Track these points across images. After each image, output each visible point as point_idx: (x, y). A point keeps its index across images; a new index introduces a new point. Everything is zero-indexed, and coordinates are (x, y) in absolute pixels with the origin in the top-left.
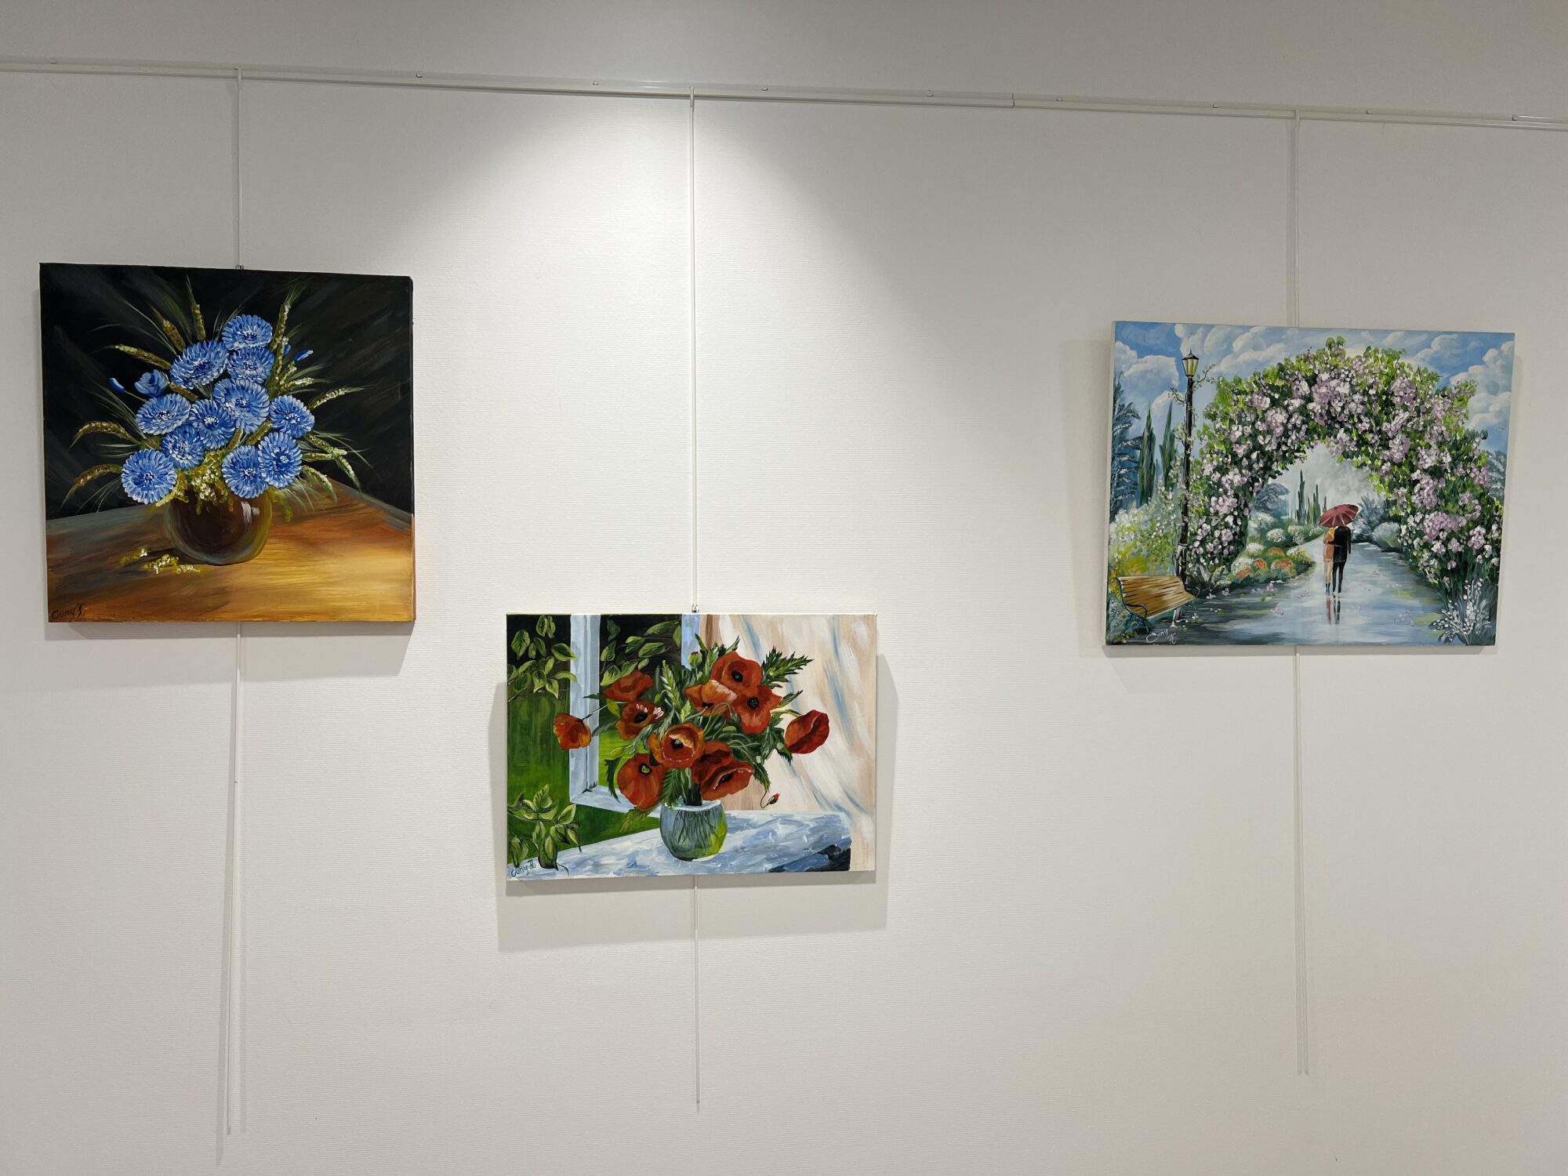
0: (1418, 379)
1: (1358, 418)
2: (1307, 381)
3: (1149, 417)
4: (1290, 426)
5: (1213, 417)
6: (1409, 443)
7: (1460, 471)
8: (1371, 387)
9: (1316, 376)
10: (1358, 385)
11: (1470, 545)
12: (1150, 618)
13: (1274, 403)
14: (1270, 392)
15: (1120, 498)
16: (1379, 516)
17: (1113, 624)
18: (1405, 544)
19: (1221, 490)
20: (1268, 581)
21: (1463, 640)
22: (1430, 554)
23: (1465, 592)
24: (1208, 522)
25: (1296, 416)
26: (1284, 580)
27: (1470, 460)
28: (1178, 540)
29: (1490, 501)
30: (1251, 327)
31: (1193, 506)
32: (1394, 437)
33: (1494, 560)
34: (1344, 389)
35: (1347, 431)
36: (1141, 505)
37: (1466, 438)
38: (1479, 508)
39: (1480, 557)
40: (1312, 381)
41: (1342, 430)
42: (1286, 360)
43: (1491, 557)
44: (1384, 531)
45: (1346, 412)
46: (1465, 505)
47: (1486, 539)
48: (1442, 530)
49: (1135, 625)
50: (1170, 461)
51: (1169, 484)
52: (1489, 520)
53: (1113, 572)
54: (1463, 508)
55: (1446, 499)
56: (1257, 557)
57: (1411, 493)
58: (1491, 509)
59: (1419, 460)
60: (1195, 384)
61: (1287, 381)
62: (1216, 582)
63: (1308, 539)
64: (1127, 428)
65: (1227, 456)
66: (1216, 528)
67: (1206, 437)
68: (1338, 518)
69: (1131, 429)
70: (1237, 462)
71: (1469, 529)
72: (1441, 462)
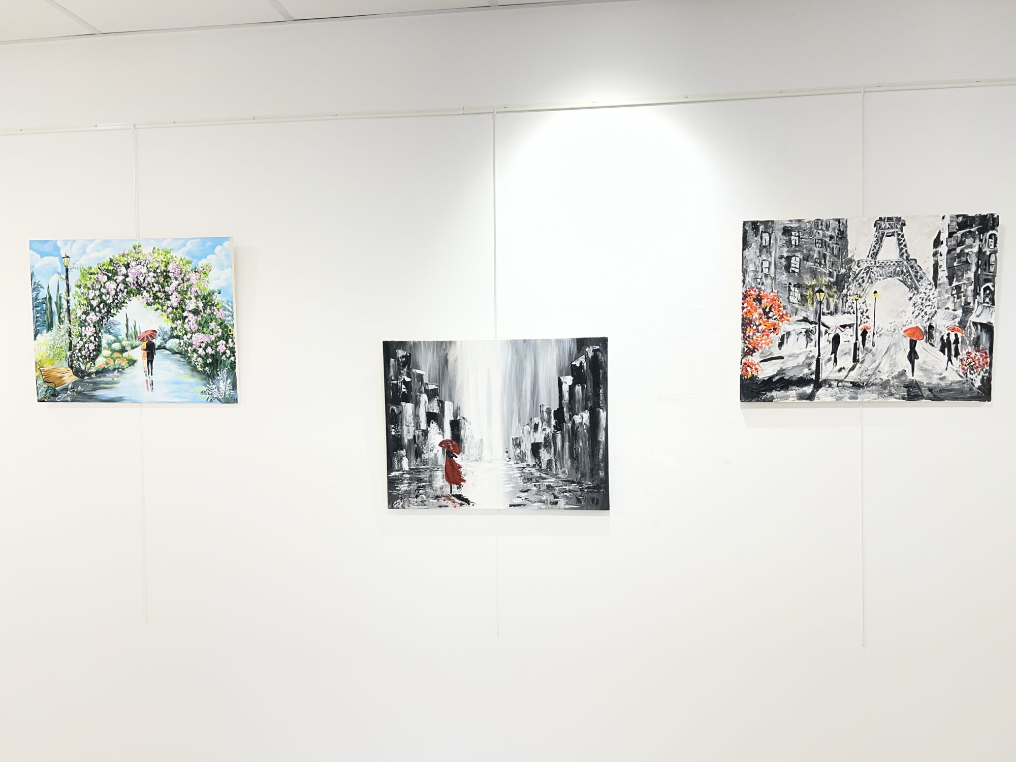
0: (181, 263)
1: (153, 284)
2: (124, 266)
3: (48, 287)
4: (118, 290)
5: (79, 287)
6: (180, 297)
7: (208, 311)
8: (157, 268)
9: (129, 264)
10: (151, 268)
11: (218, 350)
12: (57, 389)
13: (109, 278)
14: (106, 273)
15: (38, 328)
16: (168, 336)
17: (40, 391)
18: (184, 350)
19: (86, 324)
20: (114, 370)
21: (220, 401)
22: (197, 355)
23: (218, 375)
24: (82, 340)
25: (121, 284)
26: (123, 369)
27: (213, 305)
28: (67, 349)
29: (226, 327)
30: (94, 240)
31: (73, 332)
32: (172, 294)
33: (232, 358)
34: (144, 270)
35: (147, 291)
36: (48, 331)
37: (209, 294)
38: (220, 330)
39: (224, 356)
40: (127, 266)
41: (145, 291)
42: (113, 256)
43: (230, 356)
44: (172, 343)
45: (146, 282)
46: (213, 329)
47: (226, 347)
48: (202, 342)
49: (50, 392)
50: (61, 309)
51: (61, 321)
52: (227, 337)
53: (37, 366)
54: (212, 330)
55: (203, 326)
56: (108, 357)
57: (183, 323)
58: (227, 330)
59: (186, 306)
60: (69, 270)
61: (115, 267)
62: (88, 370)
63: (133, 348)
64: (38, 294)
65: (88, 306)
66: (86, 343)
67: (77, 297)
68: (147, 337)
69: (40, 294)
70: (93, 309)
71: (216, 342)
72: (198, 307)
